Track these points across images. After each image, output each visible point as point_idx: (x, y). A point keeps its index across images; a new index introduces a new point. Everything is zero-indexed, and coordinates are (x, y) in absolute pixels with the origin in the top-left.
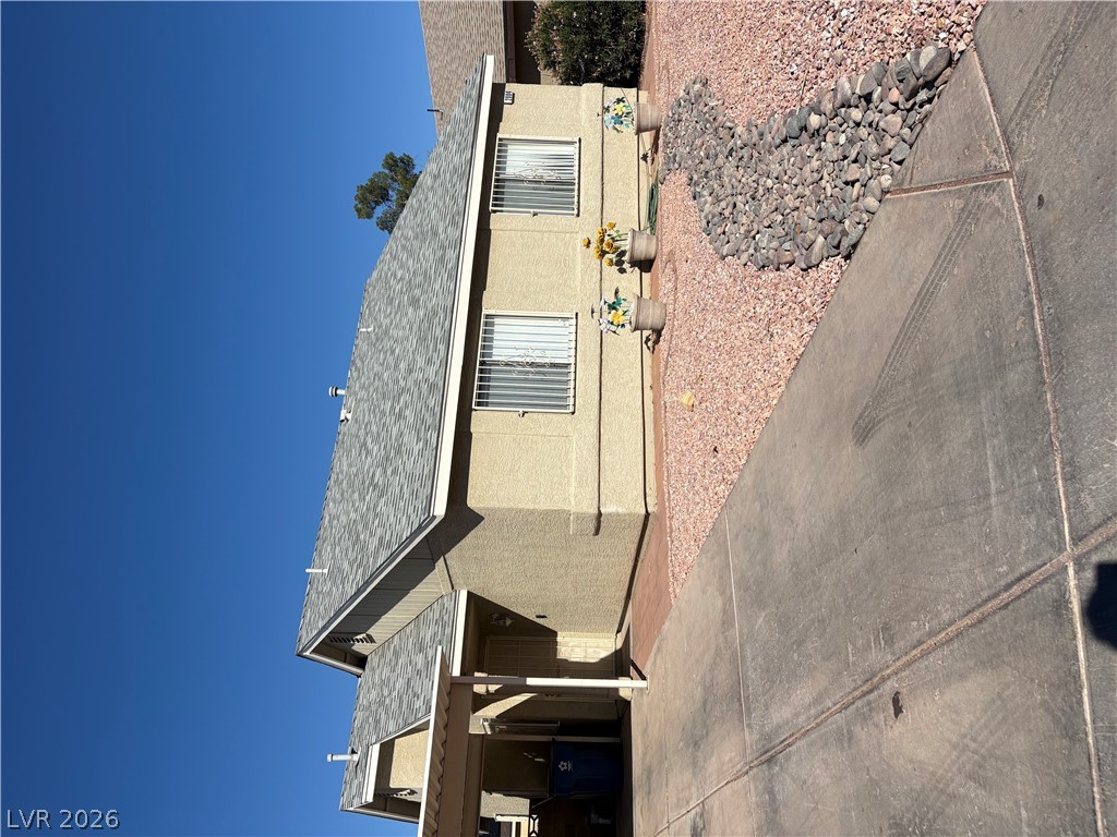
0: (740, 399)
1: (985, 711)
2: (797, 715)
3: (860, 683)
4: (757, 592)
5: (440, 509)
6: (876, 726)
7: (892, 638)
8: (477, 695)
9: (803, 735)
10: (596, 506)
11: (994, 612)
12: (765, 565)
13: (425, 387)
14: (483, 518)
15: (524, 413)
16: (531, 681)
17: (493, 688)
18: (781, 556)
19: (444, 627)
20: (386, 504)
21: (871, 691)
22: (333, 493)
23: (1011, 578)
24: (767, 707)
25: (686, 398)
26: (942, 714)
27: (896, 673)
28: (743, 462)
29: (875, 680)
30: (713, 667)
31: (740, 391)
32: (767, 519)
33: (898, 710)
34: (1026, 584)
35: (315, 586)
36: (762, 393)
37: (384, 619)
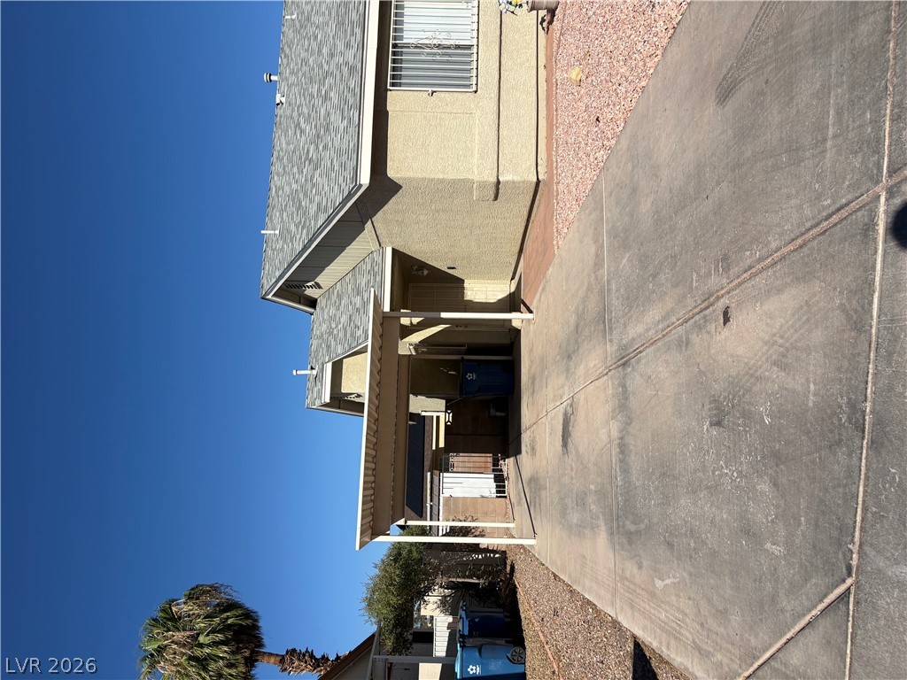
0: (622, 71)
1: (793, 315)
2: (648, 330)
3: (699, 302)
4: (623, 239)
5: (365, 178)
6: (708, 333)
7: (728, 266)
8: (403, 327)
9: (652, 344)
10: (495, 175)
11: (814, 238)
12: (632, 216)
13: (345, 70)
14: (401, 187)
15: (433, 92)
16: (444, 315)
17: (416, 320)
18: (646, 207)
19: (375, 276)
20: (320, 176)
21: (707, 308)
22: (277, 168)
23: (833, 209)
24: (625, 326)
25: (574, 74)
26: (760, 320)
27: (729, 293)
28: (621, 128)
29: (712, 299)
30: (585, 299)
31: (622, 63)
32: (636, 177)
33: (726, 320)
34: (843, 213)
35: (270, 244)
36: (641, 63)
37: (327, 270)
